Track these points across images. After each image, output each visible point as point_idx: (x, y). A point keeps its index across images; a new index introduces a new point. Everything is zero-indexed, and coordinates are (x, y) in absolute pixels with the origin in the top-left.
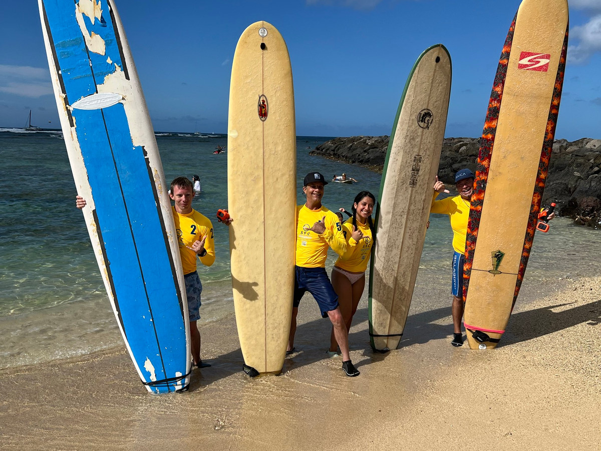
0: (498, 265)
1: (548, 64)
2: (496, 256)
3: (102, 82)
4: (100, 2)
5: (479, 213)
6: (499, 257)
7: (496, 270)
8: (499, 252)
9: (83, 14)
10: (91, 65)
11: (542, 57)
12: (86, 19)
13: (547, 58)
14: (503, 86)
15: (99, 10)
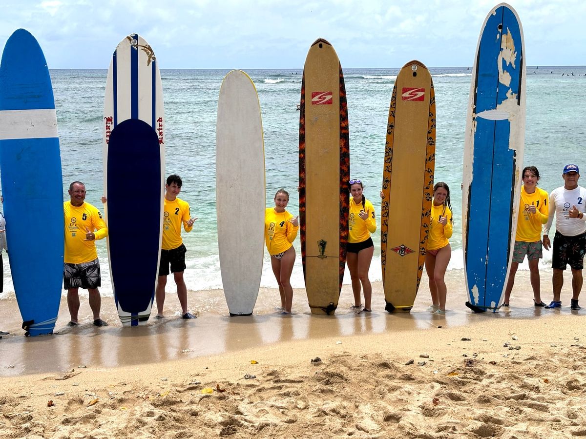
0: (323, 251)
1: (331, 98)
2: (321, 244)
3: (501, 103)
4: (516, 53)
5: (304, 212)
6: (323, 244)
7: (322, 256)
8: (323, 241)
9: (503, 58)
10: (497, 91)
11: (327, 94)
12: (504, 62)
13: (330, 95)
14: (305, 118)
15: (514, 57)
